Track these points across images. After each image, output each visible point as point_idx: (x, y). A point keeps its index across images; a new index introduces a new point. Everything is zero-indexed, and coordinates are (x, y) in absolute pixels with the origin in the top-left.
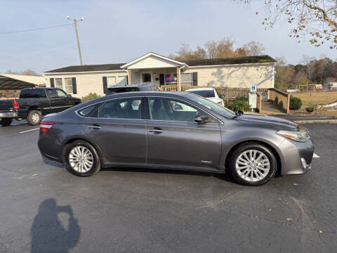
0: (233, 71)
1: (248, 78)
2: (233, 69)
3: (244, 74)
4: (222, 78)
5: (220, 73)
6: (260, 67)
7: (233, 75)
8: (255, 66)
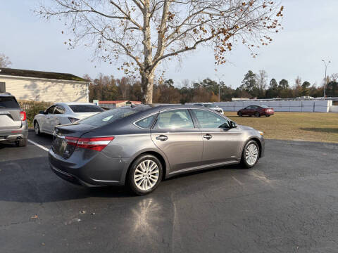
0: (49, 86)
1: (66, 94)
2: (49, 83)
3: (61, 90)
4: (38, 91)
5: (35, 86)
6: (76, 85)
7: (49, 90)
8: (72, 83)
